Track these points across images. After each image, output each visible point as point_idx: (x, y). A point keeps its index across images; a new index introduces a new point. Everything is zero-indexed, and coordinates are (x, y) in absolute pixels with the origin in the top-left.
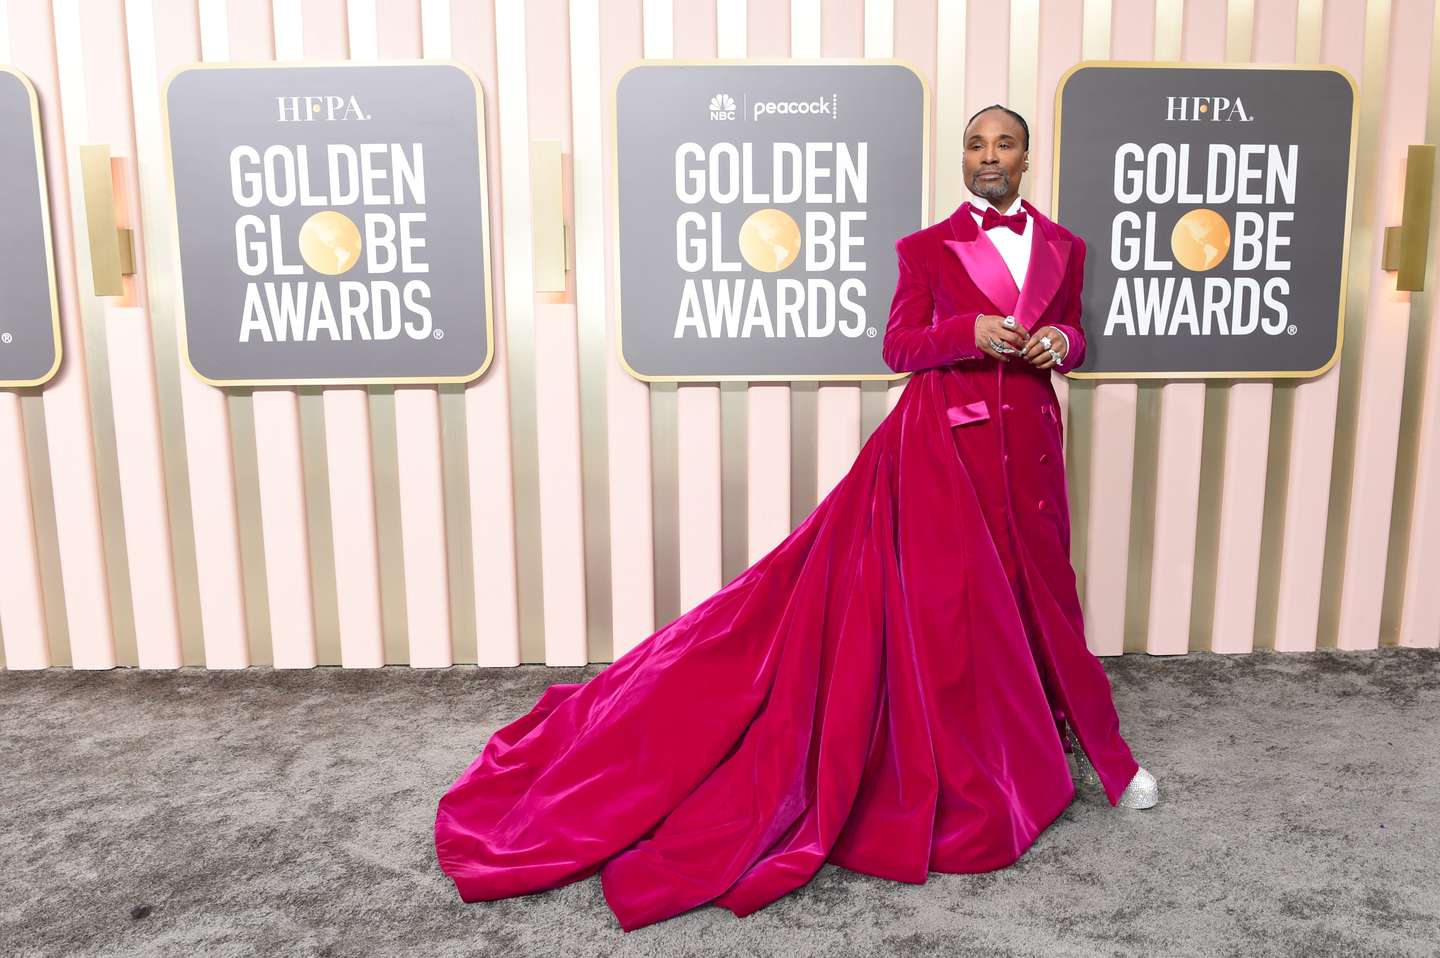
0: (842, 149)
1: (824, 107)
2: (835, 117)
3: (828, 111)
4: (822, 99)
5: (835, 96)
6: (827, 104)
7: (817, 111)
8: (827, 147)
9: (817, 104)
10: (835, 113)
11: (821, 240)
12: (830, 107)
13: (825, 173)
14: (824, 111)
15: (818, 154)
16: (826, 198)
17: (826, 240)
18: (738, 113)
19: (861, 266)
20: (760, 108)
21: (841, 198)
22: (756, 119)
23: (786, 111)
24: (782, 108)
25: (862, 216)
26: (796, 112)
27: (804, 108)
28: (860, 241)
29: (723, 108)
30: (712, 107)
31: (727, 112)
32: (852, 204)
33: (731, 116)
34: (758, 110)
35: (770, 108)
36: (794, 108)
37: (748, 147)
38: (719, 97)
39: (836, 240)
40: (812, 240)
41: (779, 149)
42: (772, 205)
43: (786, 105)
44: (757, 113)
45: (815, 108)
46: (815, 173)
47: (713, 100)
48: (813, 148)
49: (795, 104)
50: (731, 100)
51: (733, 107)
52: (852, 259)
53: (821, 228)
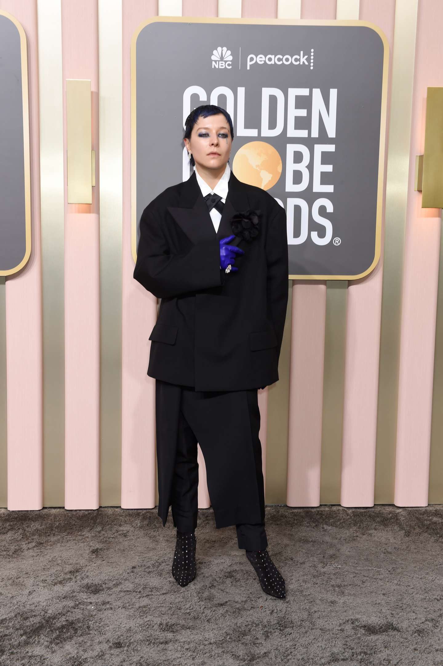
0: (317, 93)
1: (303, 60)
2: (312, 68)
3: (306, 63)
4: (302, 52)
5: (312, 50)
6: (306, 57)
7: (298, 63)
8: (305, 92)
9: (298, 57)
10: (312, 64)
11: (298, 167)
12: (308, 60)
13: (303, 113)
14: (303, 62)
15: (298, 98)
16: (303, 134)
17: (302, 167)
18: (234, 62)
19: (330, 189)
20: (252, 59)
21: (315, 134)
22: (248, 68)
23: (273, 62)
24: (270, 59)
25: (331, 148)
26: (281, 63)
27: (287, 60)
28: (329, 168)
29: (222, 58)
30: (213, 58)
31: (226, 62)
32: (323, 138)
33: (229, 65)
34: (250, 61)
35: (260, 59)
36: (279, 60)
37: (241, 91)
38: (219, 49)
39: (310, 167)
40: (291, 167)
41: (266, 92)
42: (259, 138)
43: (273, 57)
44: (249, 63)
45: (296, 60)
46: (294, 113)
47: (215, 52)
48: (293, 92)
49: (281, 57)
50: (229, 52)
51: (231, 58)
52: (323, 182)
53: (298, 157)
